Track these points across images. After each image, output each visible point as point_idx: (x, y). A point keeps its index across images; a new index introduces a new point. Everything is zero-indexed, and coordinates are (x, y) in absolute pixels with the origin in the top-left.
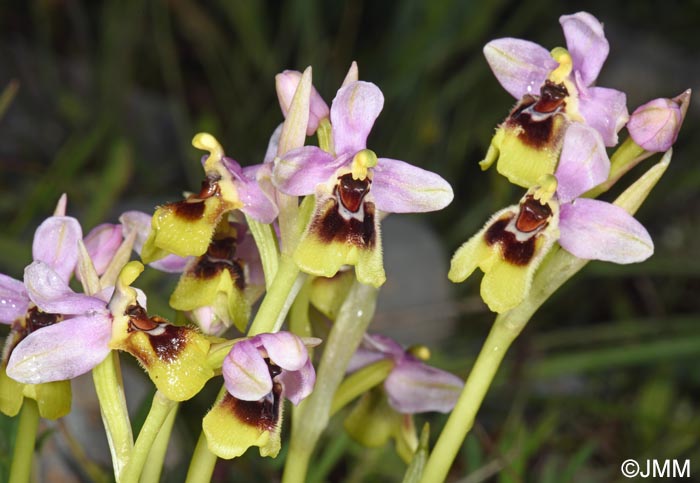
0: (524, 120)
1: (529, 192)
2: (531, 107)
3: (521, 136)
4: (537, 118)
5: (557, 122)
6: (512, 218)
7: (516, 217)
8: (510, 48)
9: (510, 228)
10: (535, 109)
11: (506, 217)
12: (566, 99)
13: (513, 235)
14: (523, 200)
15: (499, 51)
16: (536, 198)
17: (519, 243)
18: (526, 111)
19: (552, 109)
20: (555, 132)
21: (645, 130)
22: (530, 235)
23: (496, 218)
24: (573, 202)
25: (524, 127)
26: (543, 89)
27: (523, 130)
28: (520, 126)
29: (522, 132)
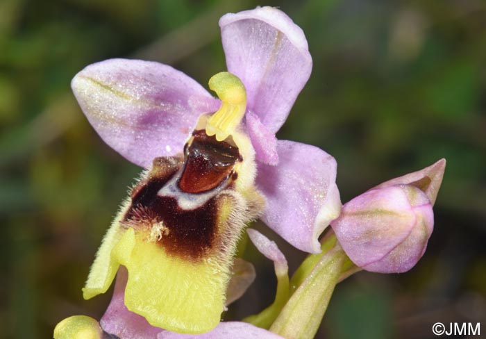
0: (165, 211)
2: (173, 182)
4: (187, 203)
10: (180, 188)
12: (237, 167)
18: (165, 191)
25: (167, 224)
27: (166, 228)
28: (161, 223)
29: (164, 232)
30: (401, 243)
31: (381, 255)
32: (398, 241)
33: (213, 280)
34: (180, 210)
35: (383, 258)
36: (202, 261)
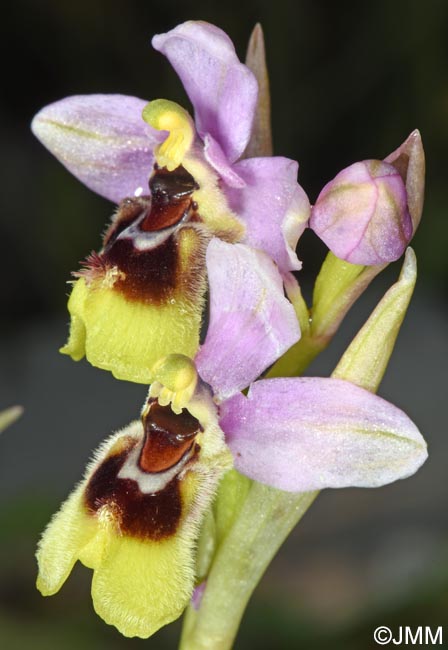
0: (122, 254)
1: (152, 393)
2: (134, 225)
3: (120, 286)
4: (145, 243)
5: (186, 244)
6: (131, 448)
7: (138, 446)
8: (82, 115)
9: (128, 472)
10: (142, 228)
11: (118, 449)
12: (196, 196)
13: (134, 484)
14: (146, 409)
15: (60, 125)
16: (163, 403)
17: (147, 497)
18: (125, 234)
19: (172, 221)
20: (185, 265)
21: (341, 230)
22: (168, 476)
23: (102, 455)
24: (245, 392)
25: (121, 268)
26: (152, 184)
27: (121, 273)
28: (115, 267)
29: (120, 277)
30: (370, 221)
31: (356, 240)
32: (367, 219)
33: (180, 322)
34: (137, 251)
35: (360, 242)
36: (166, 303)
